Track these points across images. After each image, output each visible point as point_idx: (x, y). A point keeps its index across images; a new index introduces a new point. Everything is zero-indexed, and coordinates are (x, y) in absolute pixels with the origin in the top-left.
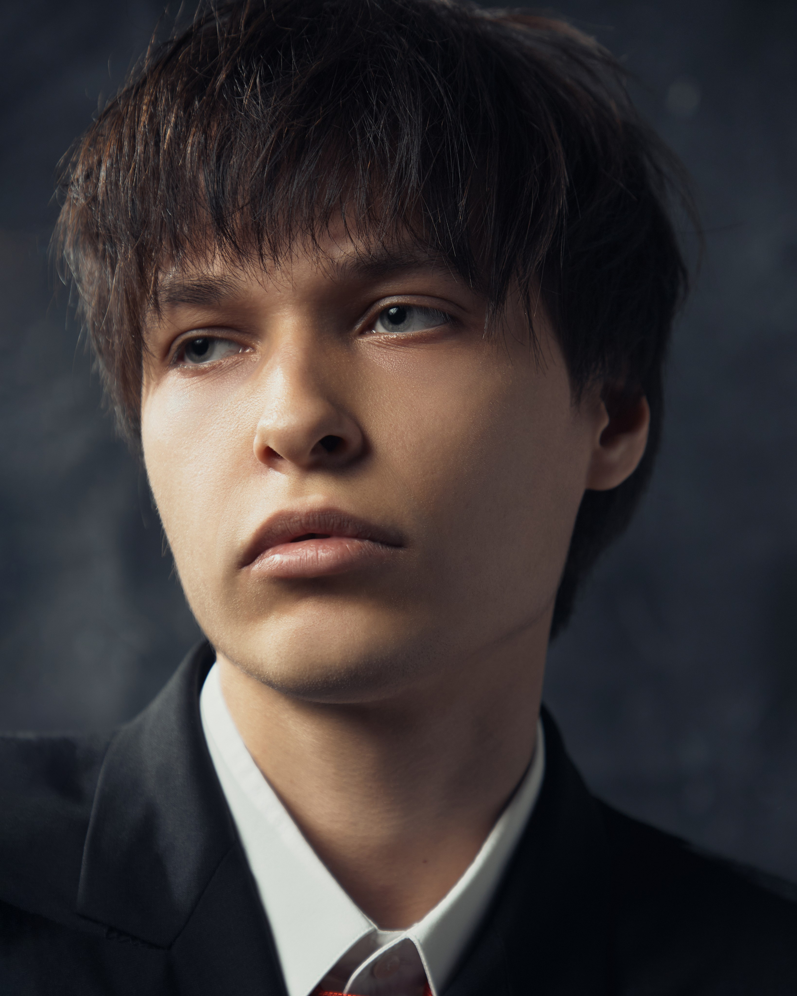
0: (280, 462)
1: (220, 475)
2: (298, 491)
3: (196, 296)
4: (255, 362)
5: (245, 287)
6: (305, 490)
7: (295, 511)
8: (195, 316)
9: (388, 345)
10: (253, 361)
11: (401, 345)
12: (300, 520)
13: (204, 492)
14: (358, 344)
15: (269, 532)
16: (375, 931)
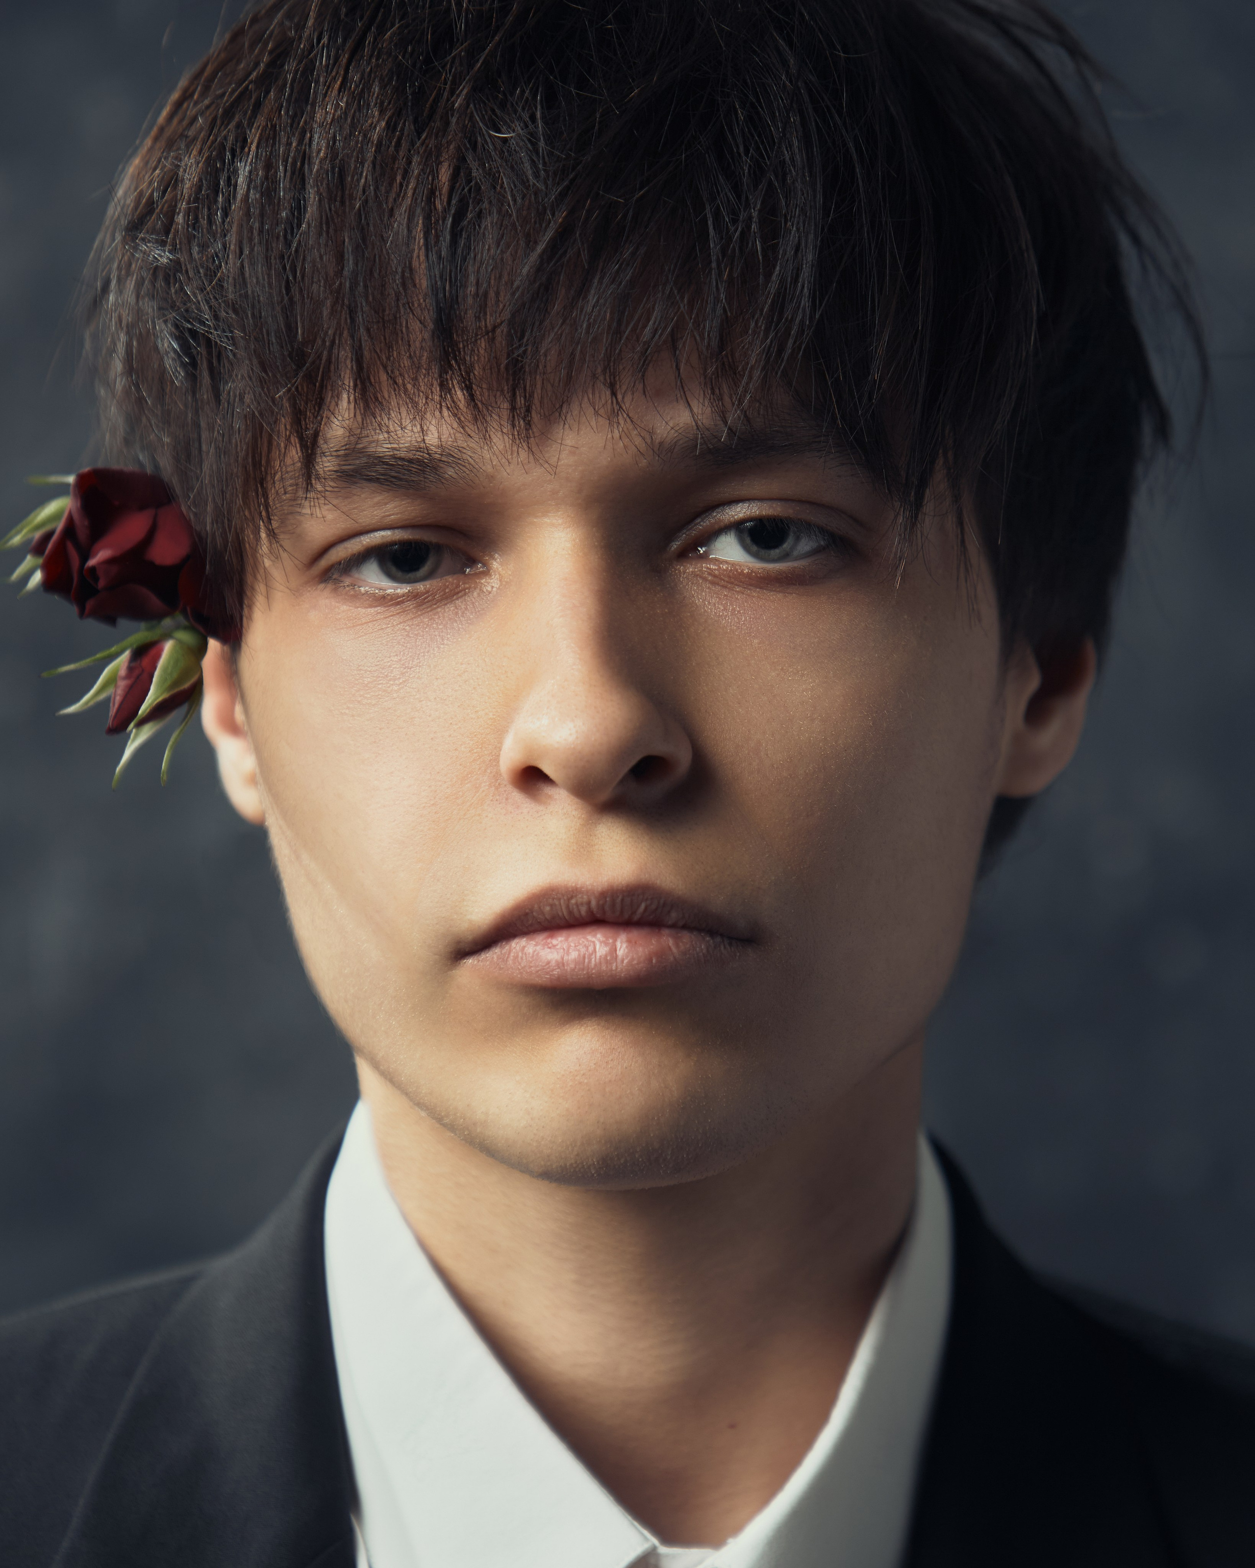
0: (549, 790)
1: (428, 796)
2: (583, 847)
3: (393, 474)
4: (490, 593)
5: (489, 469)
6: (597, 847)
7: (582, 887)
8: (389, 506)
9: (732, 583)
10: (485, 590)
11: (756, 587)
12: (589, 903)
13: (394, 821)
14: (677, 576)
15: (526, 914)
16: (654, 1548)
